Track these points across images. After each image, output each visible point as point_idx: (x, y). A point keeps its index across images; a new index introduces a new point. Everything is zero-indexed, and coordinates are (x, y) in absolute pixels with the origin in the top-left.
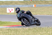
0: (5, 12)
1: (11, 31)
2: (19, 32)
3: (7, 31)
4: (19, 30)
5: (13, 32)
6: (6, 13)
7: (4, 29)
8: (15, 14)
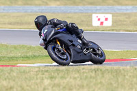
0: (87, 25)
1: (103, 74)
2: (125, 76)
3: (93, 74)
4: (123, 72)
5: (107, 76)
6: (90, 28)
7: (83, 69)
8: (113, 30)
